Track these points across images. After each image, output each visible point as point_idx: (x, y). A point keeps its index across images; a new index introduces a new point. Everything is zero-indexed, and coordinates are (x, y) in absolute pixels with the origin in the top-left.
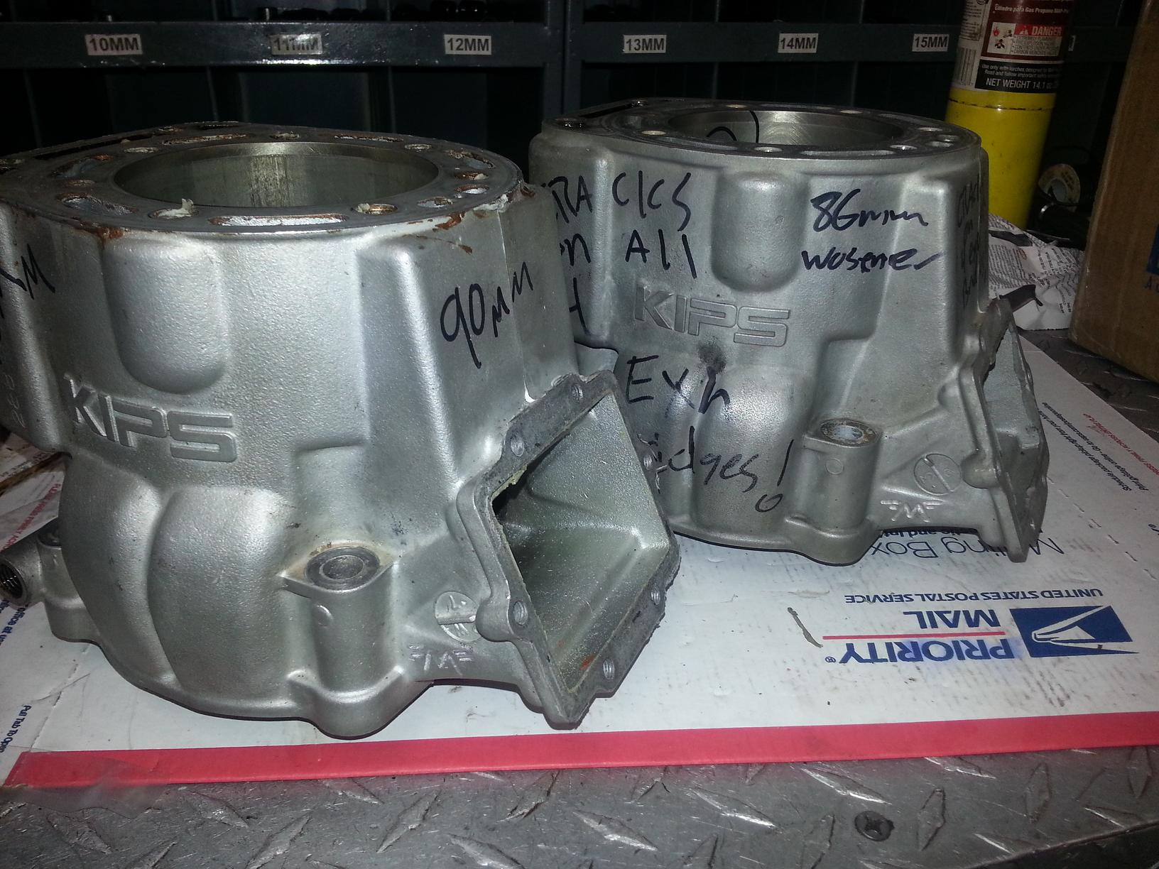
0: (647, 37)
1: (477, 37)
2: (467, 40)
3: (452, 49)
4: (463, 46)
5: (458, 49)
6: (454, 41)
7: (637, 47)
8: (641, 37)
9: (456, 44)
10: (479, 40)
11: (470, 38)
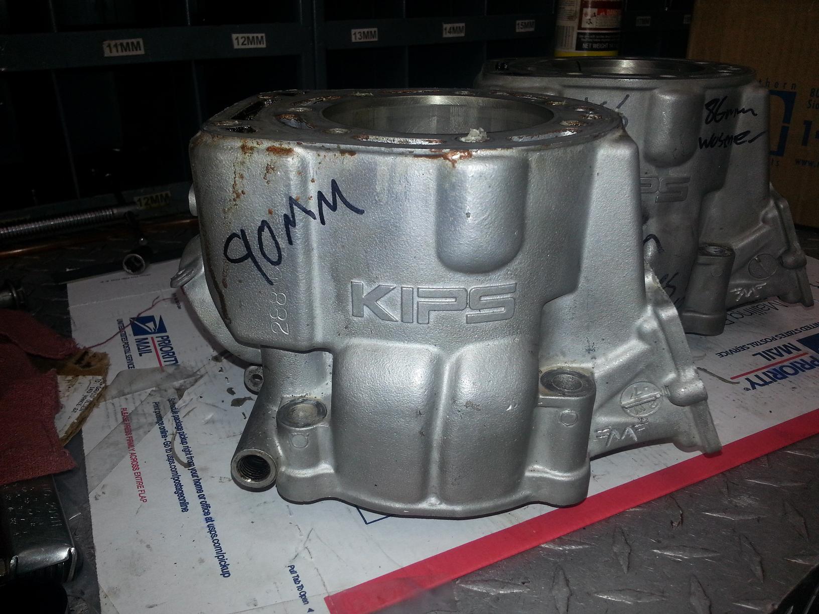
0: (366, 30)
1: (255, 35)
2: (248, 38)
3: (238, 44)
4: (246, 42)
5: (243, 44)
6: (240, 39)
7: (360, 37)
8: (362, 30)
9: (241, 41)
10: (257, 37)
11: (251, 35)
